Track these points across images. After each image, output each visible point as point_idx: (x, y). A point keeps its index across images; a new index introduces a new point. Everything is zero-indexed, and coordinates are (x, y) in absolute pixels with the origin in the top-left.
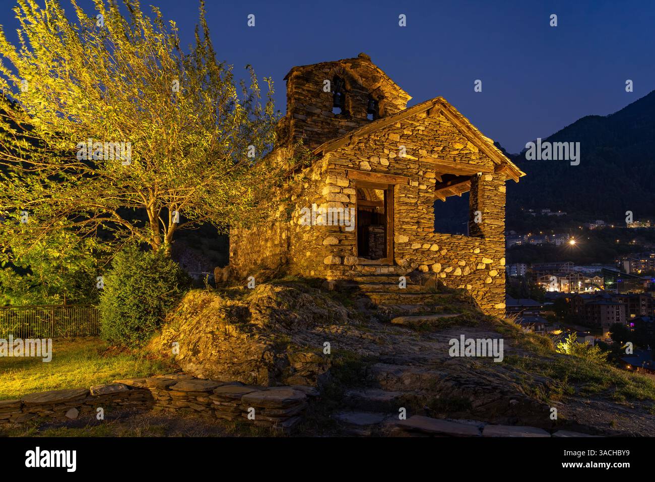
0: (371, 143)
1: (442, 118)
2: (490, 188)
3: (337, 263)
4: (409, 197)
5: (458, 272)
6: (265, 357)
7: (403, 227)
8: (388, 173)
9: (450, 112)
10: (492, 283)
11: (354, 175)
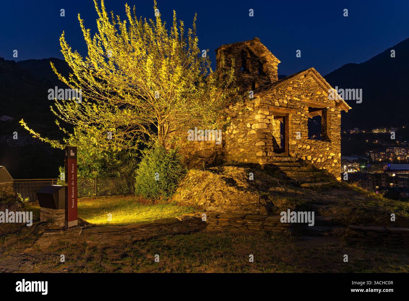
0: (279, 92)
1: (311, 78)
2: (333, 115)
3: (265, 155)
4: (296, 121)
5: (319, 160)
6: (261, 201)
7: (294, 136)
8: (287, 108)
9: (316, 75)
10: (335, 166)
11: (272, 109)
